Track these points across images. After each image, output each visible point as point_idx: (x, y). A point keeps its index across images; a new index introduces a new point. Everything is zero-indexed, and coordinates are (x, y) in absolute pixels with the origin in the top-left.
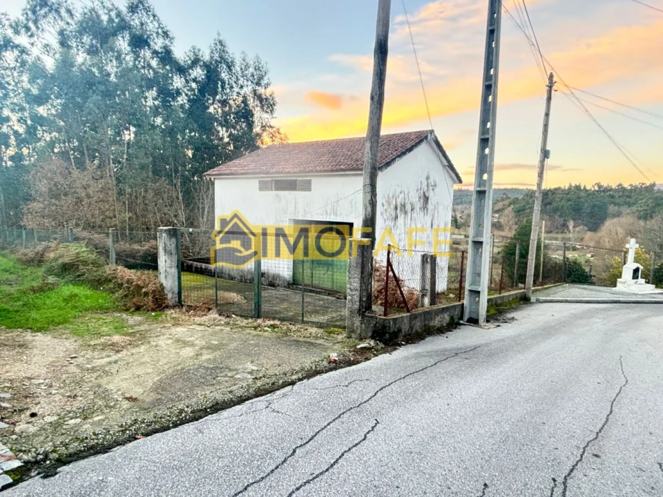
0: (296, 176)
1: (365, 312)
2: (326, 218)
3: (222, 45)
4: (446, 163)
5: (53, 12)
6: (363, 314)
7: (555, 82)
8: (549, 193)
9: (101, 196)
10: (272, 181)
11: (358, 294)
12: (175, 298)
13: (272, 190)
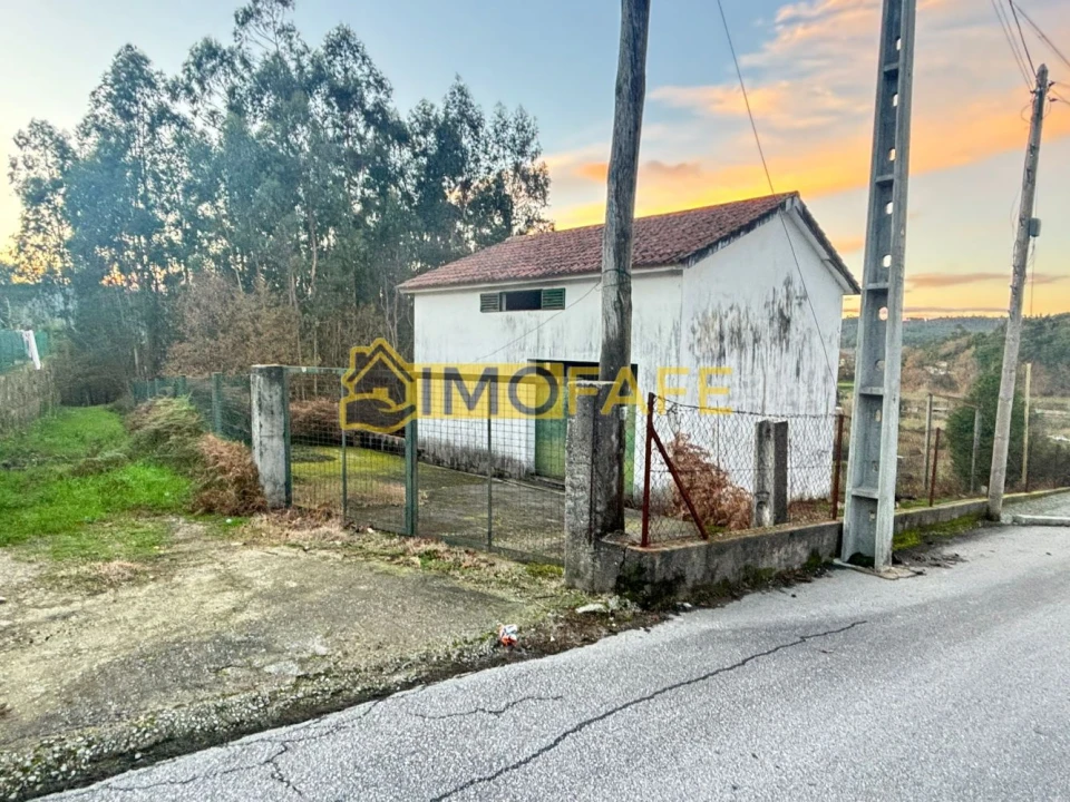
0: (542, 284)
1: (602, 535)
2: (590, 356)
3: (462, 94)
4: (825, 256)
5: (225, 64)
6: (597, 540)
7: (1052, 83)
8: (1047, 324)
9: (275, 333)
10: (501, 294)
11: (587, 497)
12: (280, 492)
13: (501, 310)
